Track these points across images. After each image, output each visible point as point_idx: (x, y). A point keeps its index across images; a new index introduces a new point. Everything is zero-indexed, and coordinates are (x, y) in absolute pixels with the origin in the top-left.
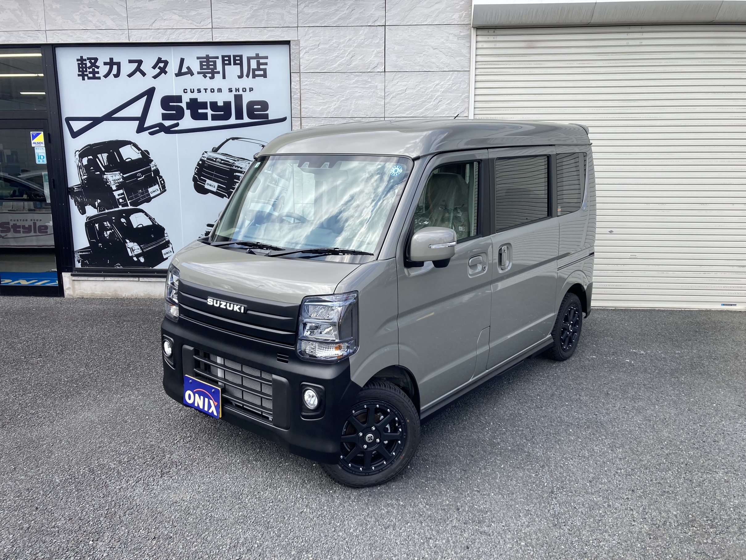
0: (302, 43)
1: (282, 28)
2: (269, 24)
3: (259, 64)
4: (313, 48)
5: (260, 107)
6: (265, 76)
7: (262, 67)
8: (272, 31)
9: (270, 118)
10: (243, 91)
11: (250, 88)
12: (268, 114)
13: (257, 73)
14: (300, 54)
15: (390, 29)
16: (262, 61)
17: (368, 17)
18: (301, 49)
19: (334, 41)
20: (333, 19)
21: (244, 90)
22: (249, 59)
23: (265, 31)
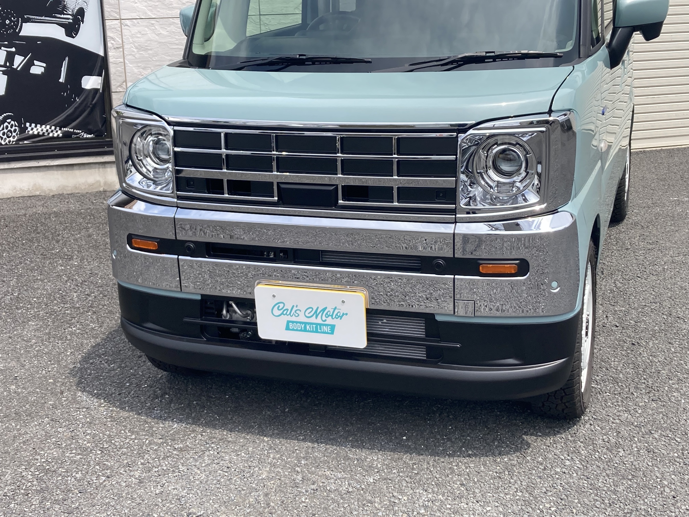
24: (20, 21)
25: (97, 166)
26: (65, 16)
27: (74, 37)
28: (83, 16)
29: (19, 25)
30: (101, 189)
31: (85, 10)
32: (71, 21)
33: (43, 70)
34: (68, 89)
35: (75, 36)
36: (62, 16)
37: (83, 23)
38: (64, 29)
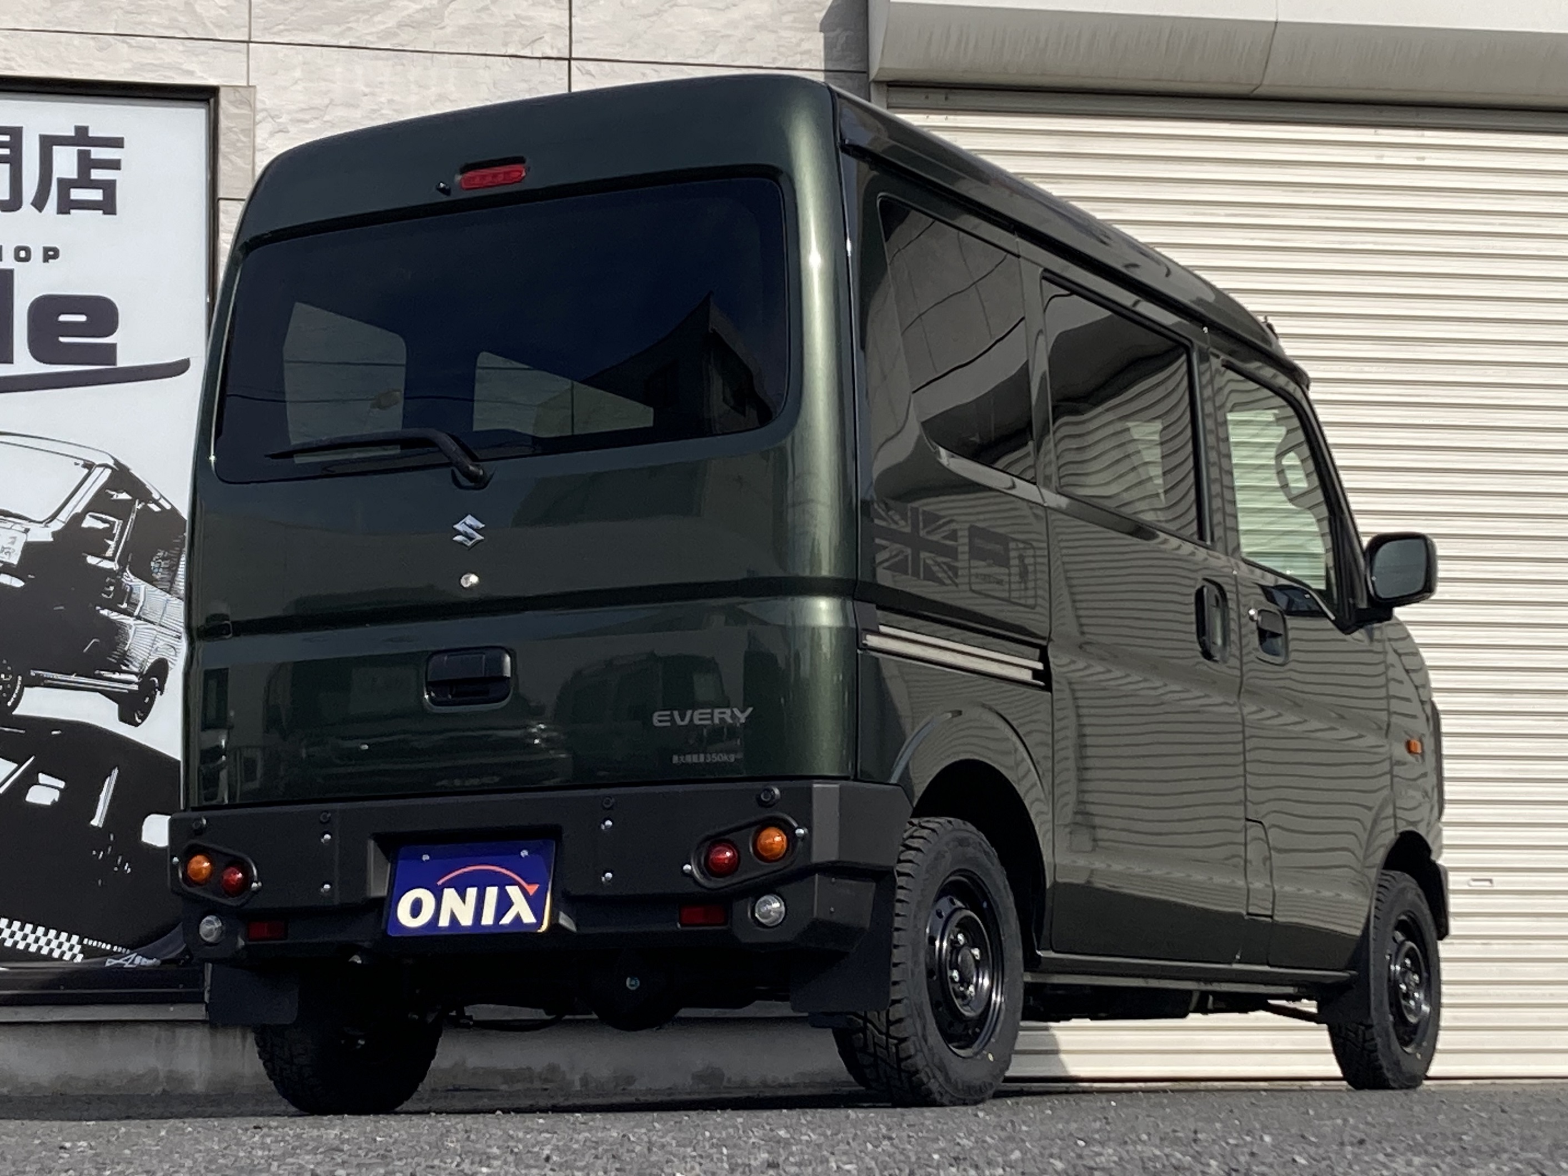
0: (264, 98)
1: (187, 42)
2: (140, 23)
3: (86, 163)
4: (307, 117)
5: (82, 318)
6: (108, 206)
7: (96, 174)
8: (151, 49)
9: (123, 361)
10: (18, 259)
11: (46, 250)
12: (113, 346)
13: (76, 194)
14: (254, 136)
15: (589, 73)
16: (98, 153)
17: (506, 26)
18: (258, 118)
19: (383, 99)
20: (384, 23)
21: (23, 254)
22: (48, 143)
23: (121, 46)
24: (19, 683)
25: (155, 1030)
26: (124, 677)
27: (137, 725)
28: (163, 680)
29: (17, 691)
30: (159, 1090)
31: (170, 664)
32: (136, 687)
33: (56, 795)
34: (110, 844)
35: (139, 721)
36: (117, 676)
37: (161, 694)
38: (116, 706)
